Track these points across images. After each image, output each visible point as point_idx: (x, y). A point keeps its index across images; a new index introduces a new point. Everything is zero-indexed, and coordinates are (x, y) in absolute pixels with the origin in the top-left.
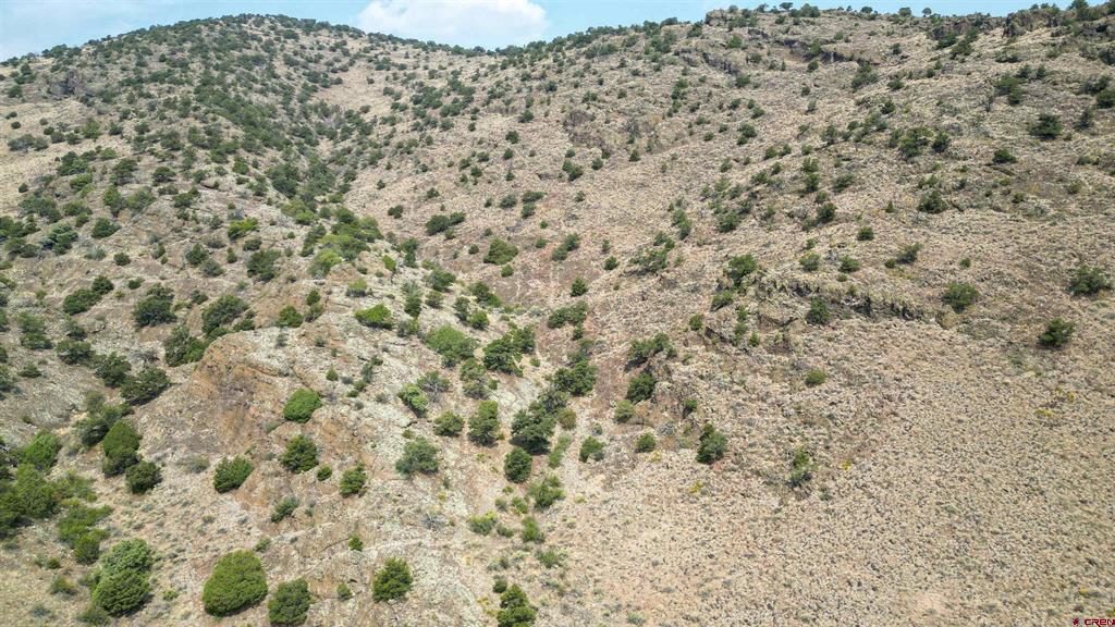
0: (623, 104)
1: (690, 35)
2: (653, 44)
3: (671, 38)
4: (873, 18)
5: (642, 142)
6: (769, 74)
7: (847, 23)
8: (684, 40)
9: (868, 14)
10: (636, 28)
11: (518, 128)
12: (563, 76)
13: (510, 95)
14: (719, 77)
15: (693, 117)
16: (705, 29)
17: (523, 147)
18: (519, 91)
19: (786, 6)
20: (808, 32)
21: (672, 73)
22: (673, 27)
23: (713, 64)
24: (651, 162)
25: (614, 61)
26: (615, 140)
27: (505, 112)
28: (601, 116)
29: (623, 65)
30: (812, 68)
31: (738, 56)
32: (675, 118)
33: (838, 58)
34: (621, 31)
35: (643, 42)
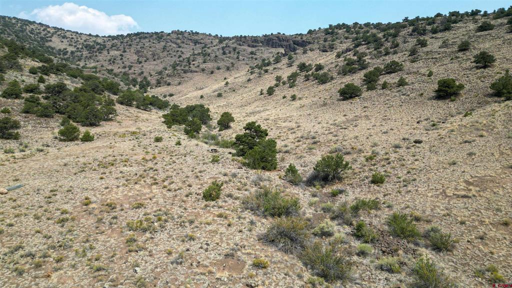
0: (151, 49)
1: (167, 36)
2: (158, 37)
3: (162, 36)
4: (210, 36)
5: (156, 57)
6: (186, 45)
10: (152, 33)
11: (123, 54)
12: (133, 43)
13: (118, 46)
14: (175, 45)
15: (168, 53)
16: (171, 35)
17: (125, 57)
20: (196, 38)
21: (163, 44)
22: (163, 34)
23: (173, 43)
24: (159, 61)
25: (147, 40)
26: (149, 56)
27: (117, 50)
28: (145, 52)
29: (150, 41)
30: (195, 45)
31: (179, 41)
32: (164, 53)
33: (201, 43)
34: (148, 33)
35: (155, 36)
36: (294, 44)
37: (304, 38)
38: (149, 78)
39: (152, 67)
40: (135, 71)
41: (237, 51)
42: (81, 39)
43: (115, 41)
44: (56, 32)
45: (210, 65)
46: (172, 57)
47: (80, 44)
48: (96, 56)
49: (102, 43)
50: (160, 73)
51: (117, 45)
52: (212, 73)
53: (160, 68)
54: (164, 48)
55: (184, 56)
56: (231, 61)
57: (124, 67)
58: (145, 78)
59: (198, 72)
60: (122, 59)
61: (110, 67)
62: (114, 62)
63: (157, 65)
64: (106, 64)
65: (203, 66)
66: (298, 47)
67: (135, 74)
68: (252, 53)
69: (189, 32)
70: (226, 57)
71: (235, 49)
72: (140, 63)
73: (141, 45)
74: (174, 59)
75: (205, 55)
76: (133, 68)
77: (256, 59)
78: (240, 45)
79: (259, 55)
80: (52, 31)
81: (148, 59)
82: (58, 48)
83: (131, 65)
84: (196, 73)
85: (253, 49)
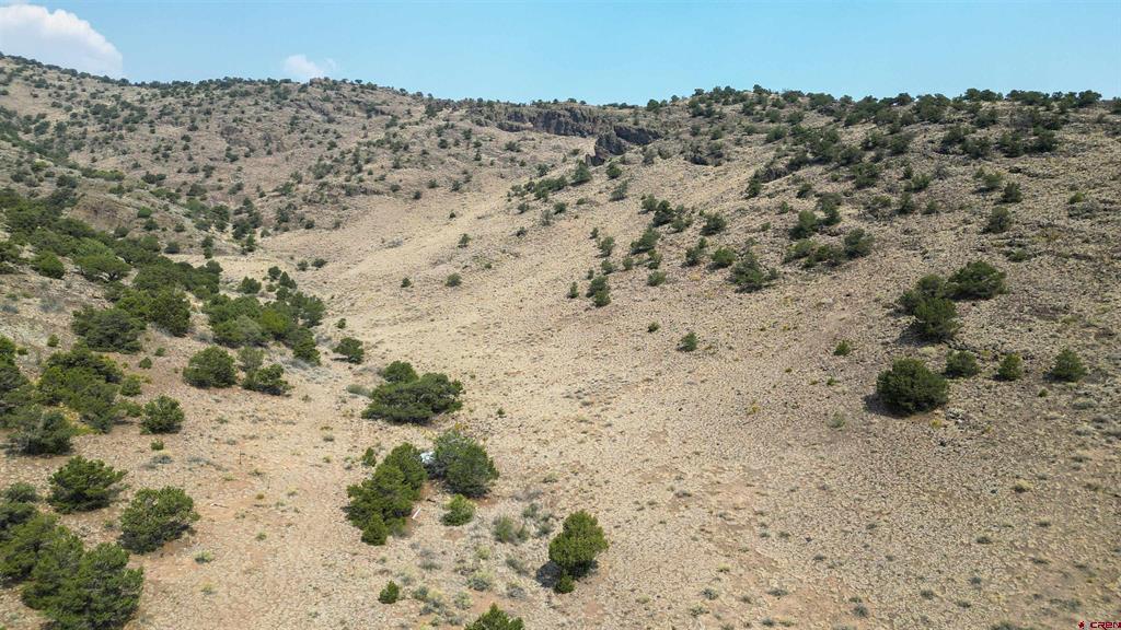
0: (260, 125)
1: (300, 91)
2: (276, 93)
3: (287, 91)
4: (404, 95)
5: (273, 146)
6: (346, 118)
7: (391, 95)
8: (296, 93)
9: (403, 93)
10: (263, 82)
11: (188, 133)
12: (215, 106)
13: (177, 114)
14: (318, 117)
15: (303, 135)
16: (310, 89)
17: (195, 144)
18: (183, 112)
19: (359, 81)
20: (369, 98)
21: (290, 111)
22: (288, 85)
23: (314, 109)
24: (280, 157)
25: (250, 100)
26: (257, 144)
27: (176, 123)
28: (246, 131)
29: (257, 104)
30: (369, 117)
31: (329, 106)
32: (292, 135)
33: (383, 113)
34: (251, 82)
35: (269, 92)
36: (618, 135)
37: (643, 124)
38: (257, 203)
39: (265, 172)
40: (220, 180)
41: (474, 140)
42: (84, 91)
43: (170, 99)
44: (20, 71)
45: (409, 176)
46: (312, 146)
47: (79, 103)
48: (121, 137)
49: (137, 104)
50: (285, 190)
51: (173, 110)
52: (417, 196)
53: (283, 175)
54: (294, 122)
55: (343, 146)
56: (463, 165)
57: (193, 171)
58: (247, 202)
59: (382, 193)
60: (186, 148)
61: (156, 170)
62: (166, 156)
63: (275, 166)
64: (145, 160)
65: (394, 177)
66: (628, 145)
67: (220, 188)
68: (511, 147)
69: (352, 84)
70: (449, 155)
71: (468, 134)
72: (234, 159)
73: (234, 113)
74: (318, 151)
75: (396, 148)
76: (215, 174)
77: (523, 164)
78: (479, 123)
79: (527, 152)
80: (9, 67)
81: (252, 150)
82: (23, 114)
83: (211, 164)
84: (375, 197)
85: (512, 134)
